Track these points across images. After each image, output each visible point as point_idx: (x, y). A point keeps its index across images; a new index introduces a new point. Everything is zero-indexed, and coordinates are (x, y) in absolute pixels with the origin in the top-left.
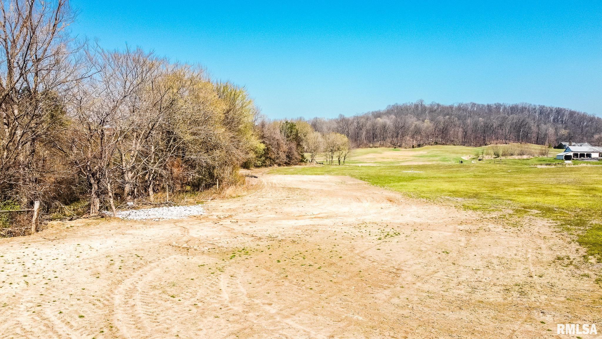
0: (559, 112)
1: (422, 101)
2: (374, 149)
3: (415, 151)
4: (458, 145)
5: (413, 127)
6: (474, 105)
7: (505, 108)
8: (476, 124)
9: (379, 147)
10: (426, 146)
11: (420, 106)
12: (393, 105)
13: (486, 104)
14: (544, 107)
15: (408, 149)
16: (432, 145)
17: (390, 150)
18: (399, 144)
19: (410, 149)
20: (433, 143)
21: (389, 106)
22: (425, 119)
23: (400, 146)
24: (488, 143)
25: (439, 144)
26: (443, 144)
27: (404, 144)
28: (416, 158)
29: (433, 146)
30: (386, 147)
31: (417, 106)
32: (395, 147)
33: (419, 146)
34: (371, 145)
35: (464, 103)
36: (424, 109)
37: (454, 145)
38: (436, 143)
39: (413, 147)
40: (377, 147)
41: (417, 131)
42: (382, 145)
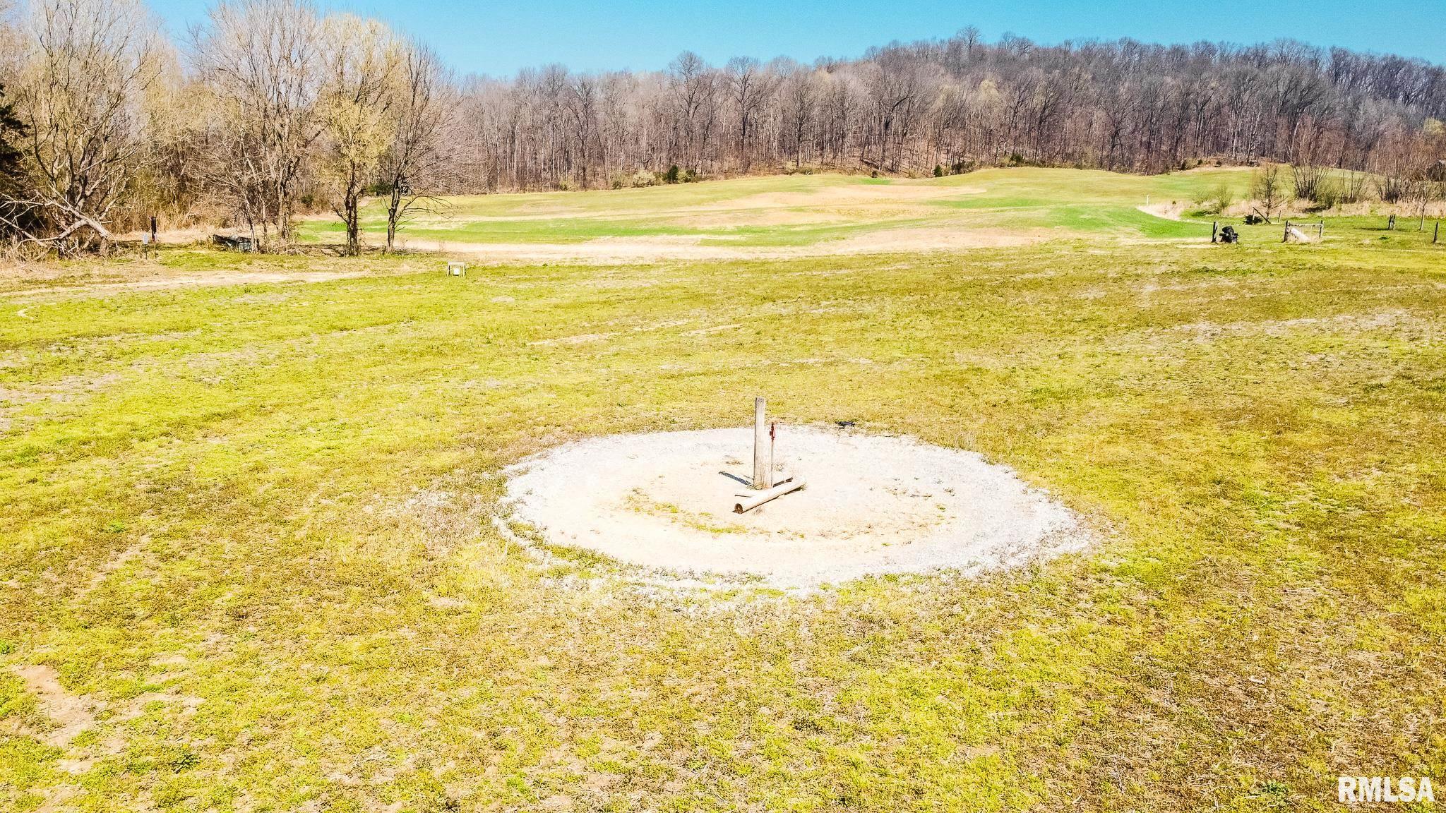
0: (1394, 66)
1: (972, 33)
2: (797, 179)
3: (942, 184)
4: (1092, 167)
5: (939, 103)
6: (1131, 46)
7: (1225, 59)
8: (1151, 95)
9: (819, 171)
10: (983, 170)
11: (965, 48)
12: (883, 49)
13: (1167, 44)
14: (1345, 53)
15: (917, 180)
16: (1002, 166)
17: (853, 182)
18: (888, 163)
19: (925, 180)
20: (1006, 160)
21: (873, 48)
22: (983, 79)
23: (892, 170)
24: (1191, 161)
25: (1029, 163)
26: (1042, 164)
27: (905, 164)
28: (944, 210)
29: (1006, 170)
30: (842, 170)
31: (955, 49)
32: (875, 173)
33: (958, 169)
34: (790, 165)
35: (1102, 40)
36: (980, 55)
37: (1079, 167)
38: (1018, 160)
39: (938, 172)
40: (810, 172)
41: (955, 118)
42: (828, 167)
